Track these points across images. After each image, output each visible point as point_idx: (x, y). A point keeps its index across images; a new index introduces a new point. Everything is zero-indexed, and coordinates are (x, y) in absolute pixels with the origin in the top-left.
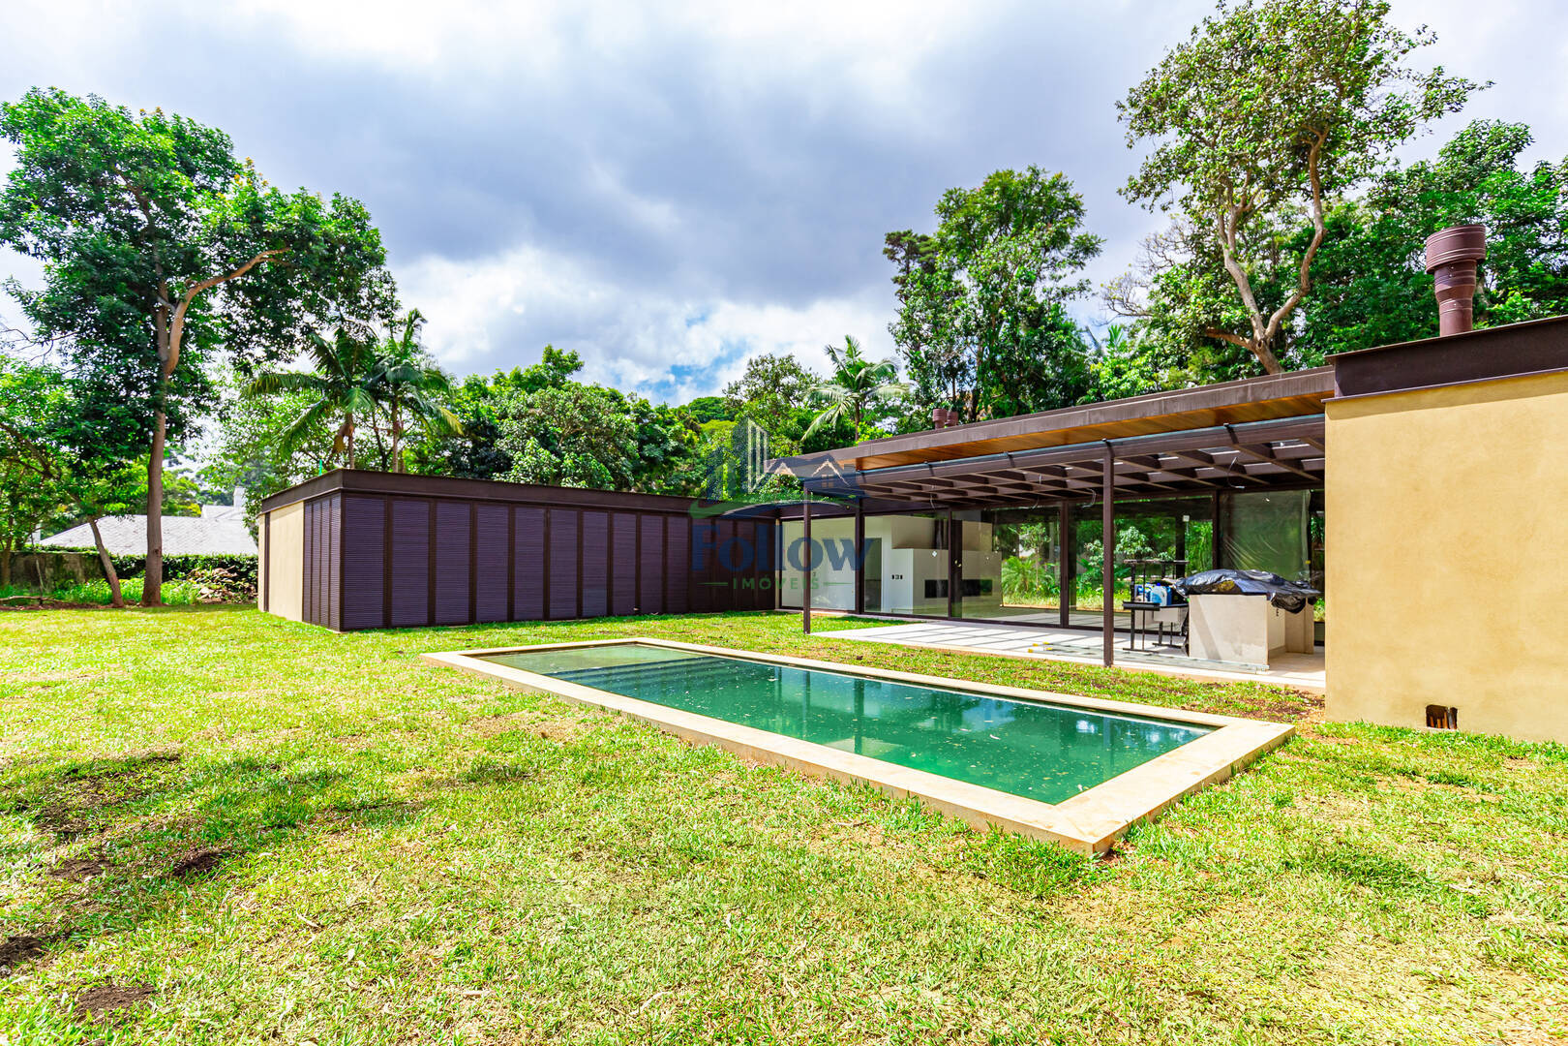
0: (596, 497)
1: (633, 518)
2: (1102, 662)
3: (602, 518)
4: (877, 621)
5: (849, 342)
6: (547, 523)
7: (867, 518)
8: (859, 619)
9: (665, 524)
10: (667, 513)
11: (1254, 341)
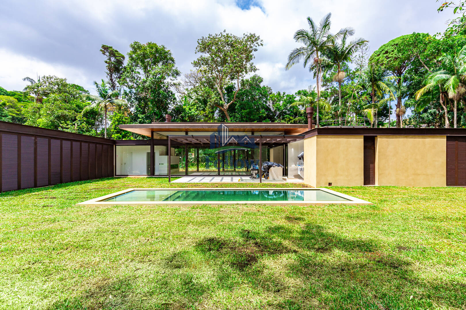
0: (55, 133)
1: (69, 142)
2: (259, 182)
3: (58, 142)
4: (177, 177)
5: (103, 81)
6: (36, 143)
7: (155, 146)
8: (153, 177)
9: (81, 145)
10: (82, 141)
11: (224, 109)
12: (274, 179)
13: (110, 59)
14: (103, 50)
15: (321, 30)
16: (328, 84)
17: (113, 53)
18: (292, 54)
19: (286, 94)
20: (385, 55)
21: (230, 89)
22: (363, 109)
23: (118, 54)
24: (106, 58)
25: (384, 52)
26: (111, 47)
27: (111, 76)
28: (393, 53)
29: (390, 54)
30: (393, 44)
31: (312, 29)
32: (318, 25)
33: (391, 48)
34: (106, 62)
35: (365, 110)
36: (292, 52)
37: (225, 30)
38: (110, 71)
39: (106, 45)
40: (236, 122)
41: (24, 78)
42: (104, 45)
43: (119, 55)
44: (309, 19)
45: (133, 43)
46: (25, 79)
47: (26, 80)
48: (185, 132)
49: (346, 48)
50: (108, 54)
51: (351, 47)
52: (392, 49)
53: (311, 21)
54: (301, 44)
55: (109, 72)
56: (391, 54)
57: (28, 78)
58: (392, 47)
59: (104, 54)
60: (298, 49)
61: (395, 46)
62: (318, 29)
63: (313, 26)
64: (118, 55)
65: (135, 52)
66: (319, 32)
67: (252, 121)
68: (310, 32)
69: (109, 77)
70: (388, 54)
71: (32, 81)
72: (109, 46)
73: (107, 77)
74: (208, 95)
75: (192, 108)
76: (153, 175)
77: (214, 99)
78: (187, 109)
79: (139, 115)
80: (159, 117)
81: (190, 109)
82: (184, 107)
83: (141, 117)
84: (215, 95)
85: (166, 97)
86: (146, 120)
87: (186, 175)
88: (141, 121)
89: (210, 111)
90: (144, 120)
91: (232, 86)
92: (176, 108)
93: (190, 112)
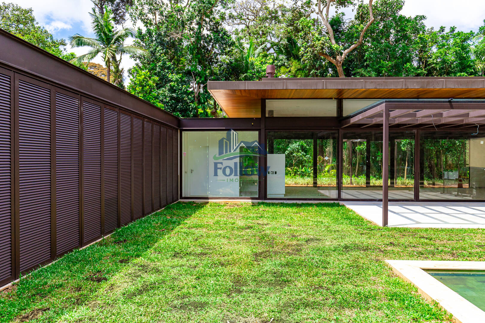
8: (264, 204)
11: (337, 61)
74: (305, 34)
75: (266, 63)
76: (265, 198)
77: (321, 41)
78: (258, 63)
79: (170, 76)
80: (203, 79)
81: (262, 63)
82: (251, 59)
83: (174, 79)
84: (319, 34)
85: (217, 41)
86: (182, 85)
87: (339, 198)
88: (174, 86)
89: (299, 67)
90: (178, 85)
91: (339, 18)
92: (231, 63)
93: (263, 68)
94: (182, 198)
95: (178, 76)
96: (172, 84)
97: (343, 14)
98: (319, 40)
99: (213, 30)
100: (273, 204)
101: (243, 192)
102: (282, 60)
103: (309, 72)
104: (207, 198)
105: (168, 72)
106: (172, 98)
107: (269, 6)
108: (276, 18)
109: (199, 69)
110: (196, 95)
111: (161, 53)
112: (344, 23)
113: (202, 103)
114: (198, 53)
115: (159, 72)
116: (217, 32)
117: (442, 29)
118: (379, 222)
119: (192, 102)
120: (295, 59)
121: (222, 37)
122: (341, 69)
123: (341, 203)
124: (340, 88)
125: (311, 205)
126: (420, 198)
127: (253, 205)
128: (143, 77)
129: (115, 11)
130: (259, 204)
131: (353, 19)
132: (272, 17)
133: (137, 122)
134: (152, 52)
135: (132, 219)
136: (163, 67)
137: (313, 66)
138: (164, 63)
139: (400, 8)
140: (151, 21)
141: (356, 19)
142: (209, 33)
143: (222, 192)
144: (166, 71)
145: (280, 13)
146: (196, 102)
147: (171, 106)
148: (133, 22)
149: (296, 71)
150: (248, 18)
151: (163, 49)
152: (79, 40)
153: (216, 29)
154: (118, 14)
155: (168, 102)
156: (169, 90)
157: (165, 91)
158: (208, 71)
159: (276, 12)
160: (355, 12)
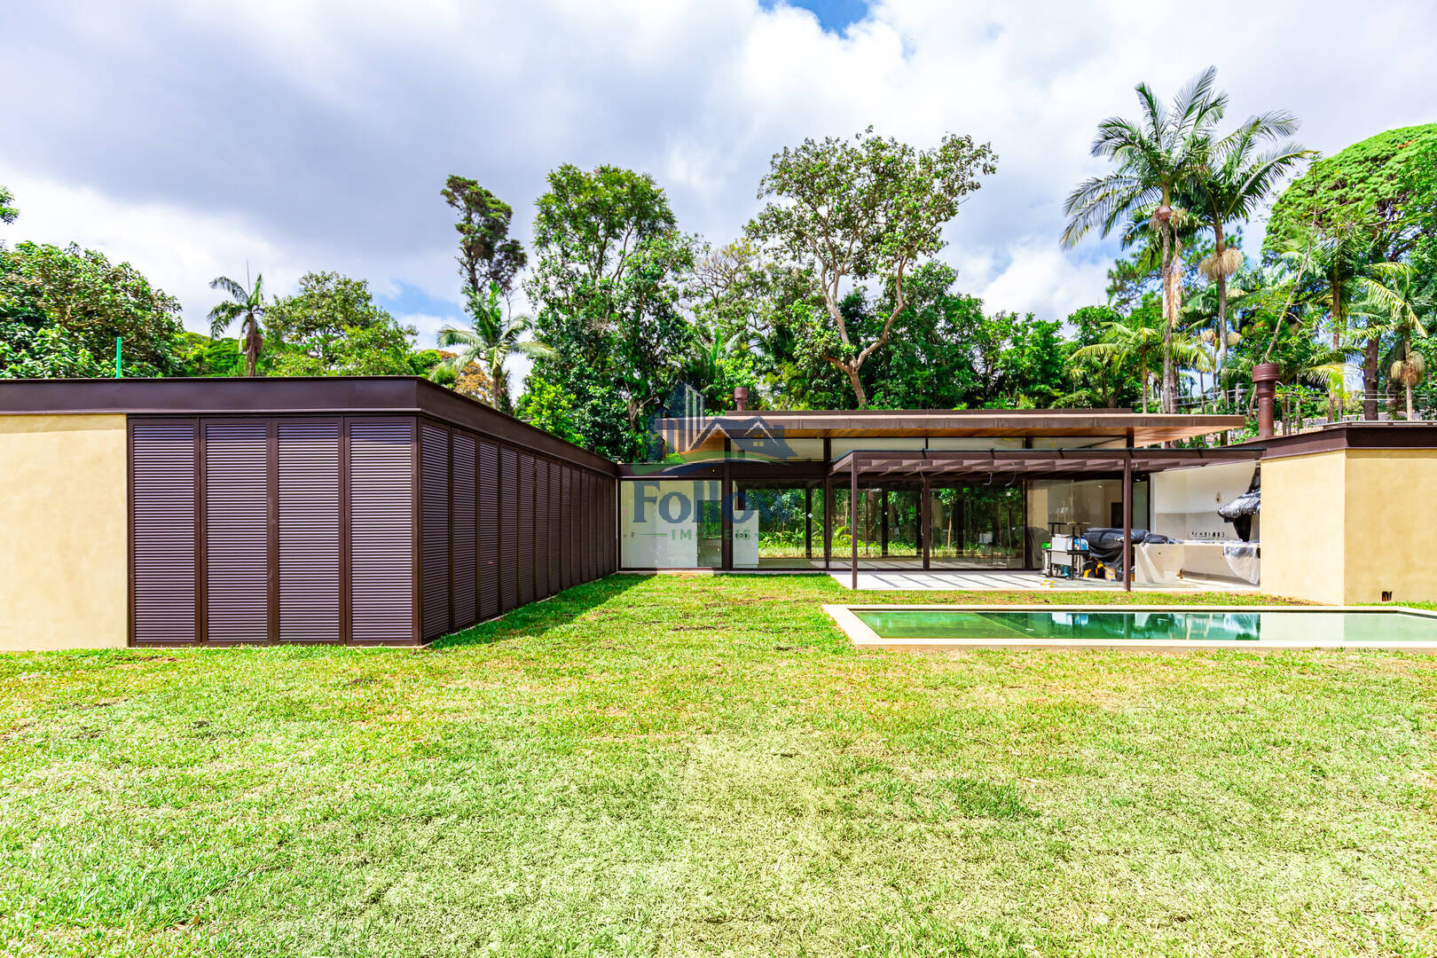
2: (1123, 589)
8: (730, 575)
11: (851, 367)
12: (1151, 581)
13: (469, 220)
14: (450, 190)
15: (1179, 122)
16: (1128, 286)
17: (479, 202)
18: (1078, 196)
19: (1035, 320)
20: (1336, 194)
21: (851, 307)
22: (1312, 365)
23: (493, 202)
24: (458, 216)
25: (1330, 183)
26: (473, 183)
27: (472, 271)
28: (1362, 185)
29: (1352, 189)
30: (1362, 159)
31: (1150, 120)
32: (1168, 105)
33: (1354, 170)
34: (461, 229)
35: (1320, 369)
36: (1079, 188)
37: (871, 126)
38: (469, 255)
39: (461, 177)
40: (894, 406)
41: (213, 280)
42: (455, 175)
43: (497, 206)
44: (1142, 90)
45: (557, 171)
46: (216, 282)
47: (219, 284)
48: (822, 441)
49: (1243, 174)
50: (461, 203)
51: (1259, 170)
52: (1361, 175)
53: (1146, 96)
54: (1109, 165)
55: (466, 259)
56: (1358, 191)
57: (224, 281)
58: (1360, 168)
59: (452, 203)
60: (1099, 181)
61: (1369, 163)
62: (1168, 118)
63: (1154, 110)
64: (493, 206)
65: (562, 197)
66: (1171, 128)
67: (947, 404)
68: (1144, 128)
69: (465, 272)
70: (1347, 189)
71: (234, 288)
72: (467, 179)
73: (461, 273)
74: (801, 326)
75: (742, 366)
76: (731, 569)
77: (824, 339)
78: (728, 368)
79: (591, 390)
80: (643, 393)
81: (735, 369)
82: (717, 363)
83: (598, 395)
84: (822, 327)
85: (665, 333)
86: (611, 404)
87: (827, 569)
88: (598, 405)
89: (795, 373)
90: (604, 403)
91: (858, 295)
92: (688, 366)
93: (738, 377)
94: (620, 569)
95: (603, 391)
96: (595, 402)
97: (865, 289)
98: (822, 336)
99: (657, 314)
100: (739, 575)
101: (702, 562)
102: (768, 362)
103: (810, 382)
104: (655, 569)
105: (588, 384)
106: (595, 424)
107: (750, 265)
108: (763, 284)
109: (637, 375)
110: (632, 419)
111: (577, 354)
112: (866, 302)
113: (642, 431)
114: (635, 353)
115: (573, 383)
116: (666, 316)
117: (1014, 317)
118: (850, 586)
119: (627, 430)
120: (788, 361)
121: (673, 327)
122: (857, 379)
123: (828, 573)
124: (827, 428)
125: (788, 575)
126: (931, 567)
127: (715, 575)
128: (553, 394)
129: (495, 275)
130: (722, 575)
131: (881, 295)
132: (756, 283)
133: (576, 474)
134: (562, 351)
135: (572, 585)
136: (580, 377)
137: (816, 373)
138: (582, 370)
139: (951, 282)
140: (559, 301)
141: (885, 296)
142: (652, 318)
143: (673, 561)
144: (586, 381)
145: (769, 278)
146: (632, 430)
147: (593, 435)
148: (532, 305)
149: (790, 381)
150: (716, 284)
151: (579, 347)
152: (451, 336)
153: (663, 312)
154: (499, 279)
155: (589, 431)
156: (590, 411)
157: (584, 412)
158: (651, 378)
159: (763, 275)
160: (883, 287)
